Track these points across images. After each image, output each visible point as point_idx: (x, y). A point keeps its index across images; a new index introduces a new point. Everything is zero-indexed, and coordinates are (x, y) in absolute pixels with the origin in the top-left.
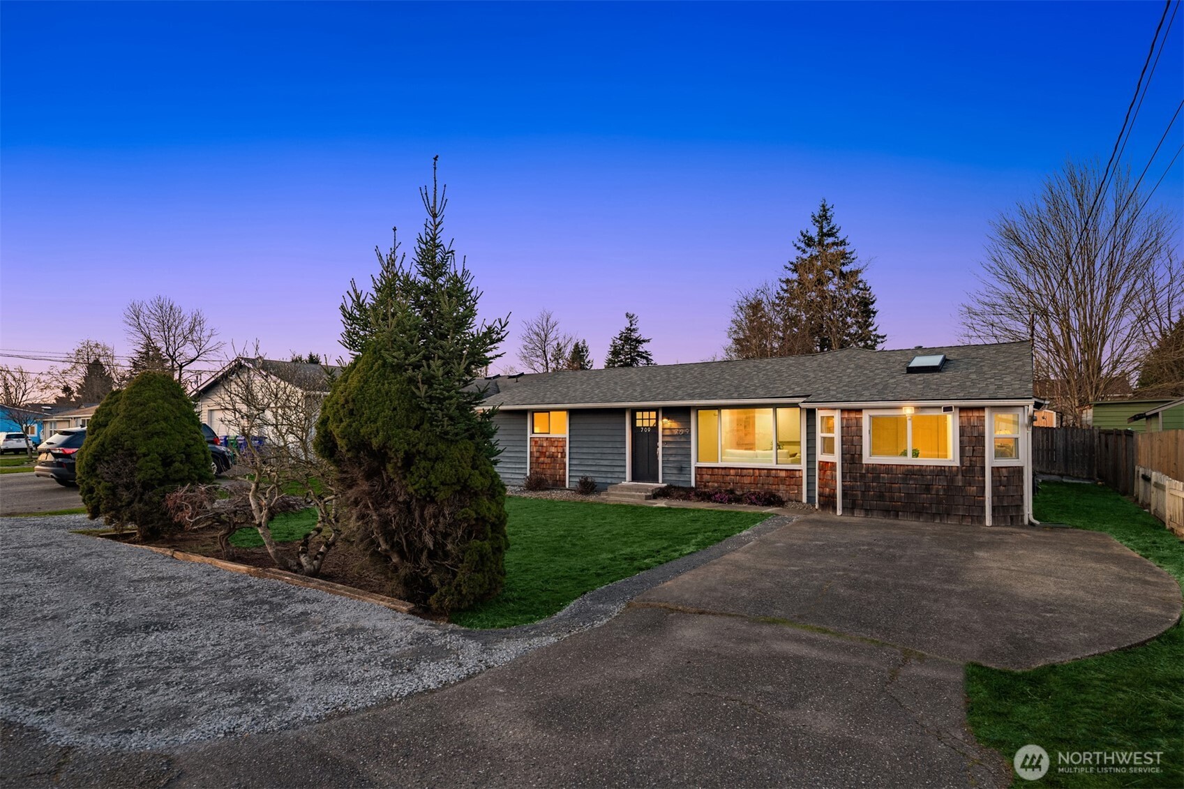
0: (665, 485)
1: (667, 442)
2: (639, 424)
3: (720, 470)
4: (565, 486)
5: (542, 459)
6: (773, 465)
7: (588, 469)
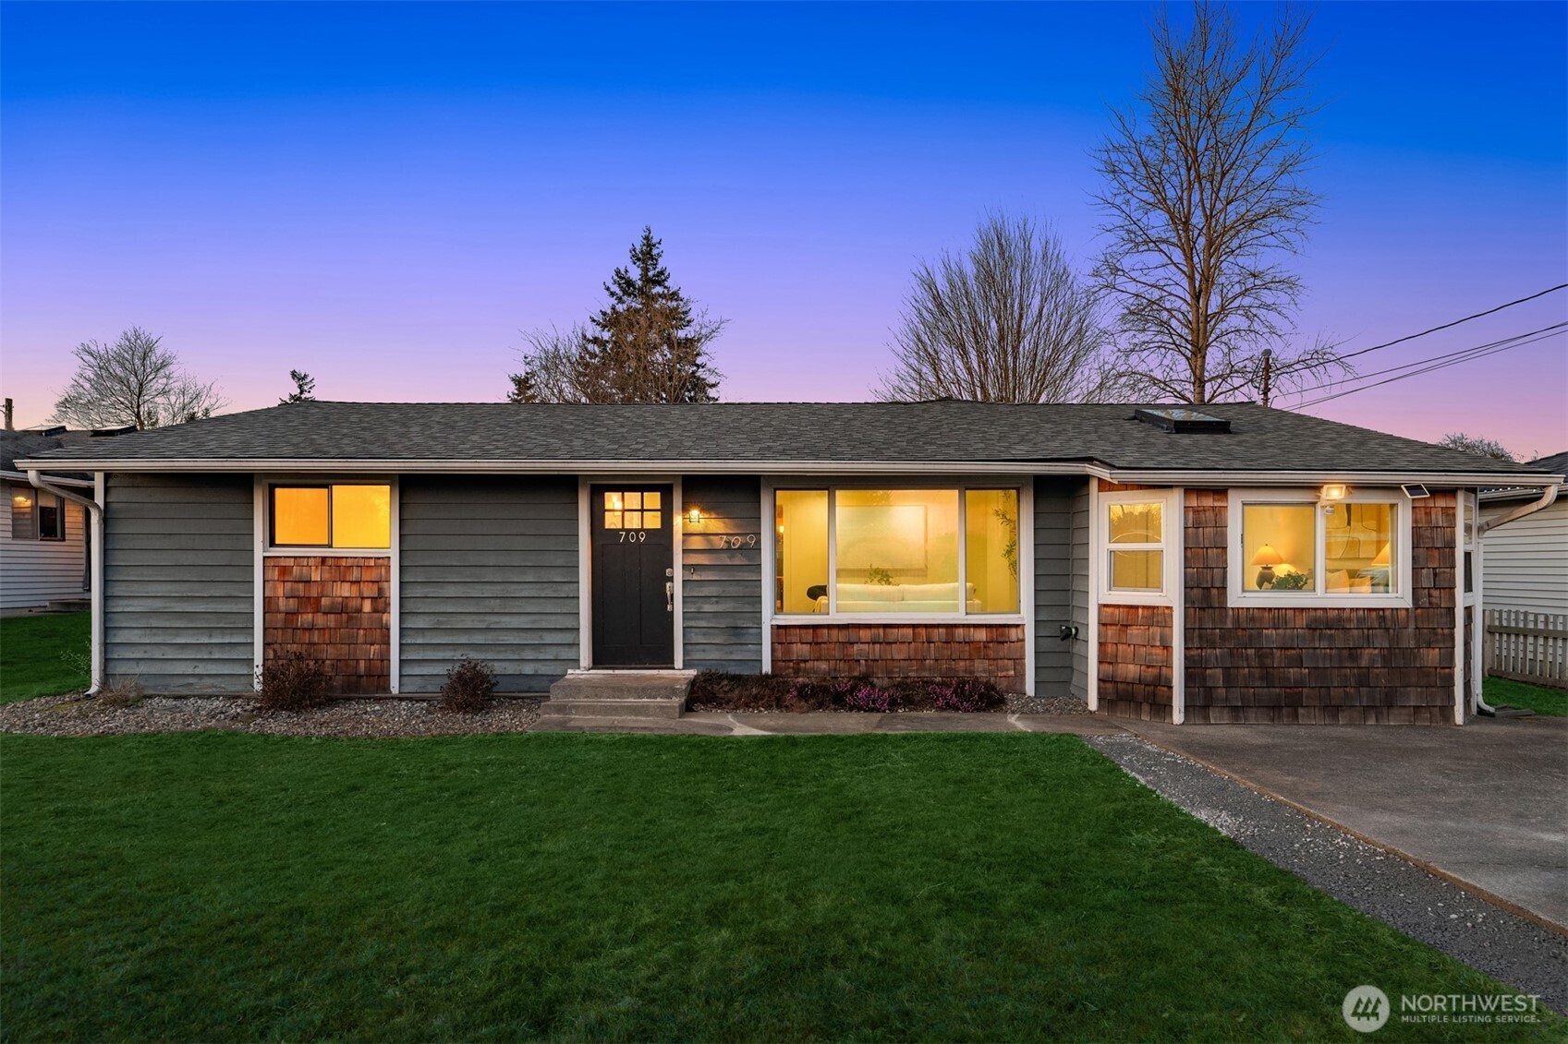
0: (692, 673)
1: (696, 568)
2: (612, 521)
3: (835, 632)
4: (387, 688)
5: (306, 618)
6: (959, 617)
7: (464, 639)
